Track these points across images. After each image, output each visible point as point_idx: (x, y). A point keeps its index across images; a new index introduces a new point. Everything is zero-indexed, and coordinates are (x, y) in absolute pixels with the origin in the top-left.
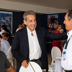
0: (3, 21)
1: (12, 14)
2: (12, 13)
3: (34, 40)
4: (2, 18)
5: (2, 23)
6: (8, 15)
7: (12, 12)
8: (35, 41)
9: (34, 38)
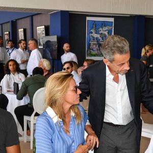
0: (96, 36)
1: (112, 22)
2: (112, 20)
3: (119, 90)
4: (93, 31)
5: (94, 40)
6: (104, 24)
7: (112, 17)
8: (119, 92)
9: (118, 86)
